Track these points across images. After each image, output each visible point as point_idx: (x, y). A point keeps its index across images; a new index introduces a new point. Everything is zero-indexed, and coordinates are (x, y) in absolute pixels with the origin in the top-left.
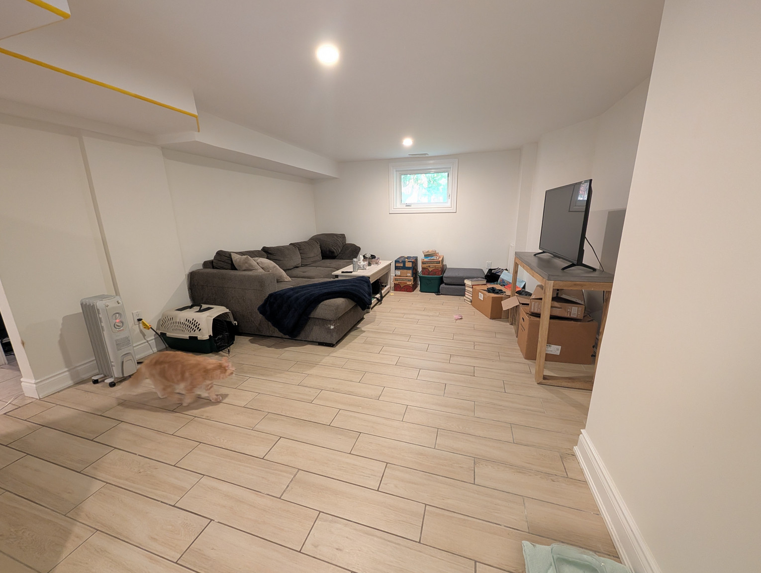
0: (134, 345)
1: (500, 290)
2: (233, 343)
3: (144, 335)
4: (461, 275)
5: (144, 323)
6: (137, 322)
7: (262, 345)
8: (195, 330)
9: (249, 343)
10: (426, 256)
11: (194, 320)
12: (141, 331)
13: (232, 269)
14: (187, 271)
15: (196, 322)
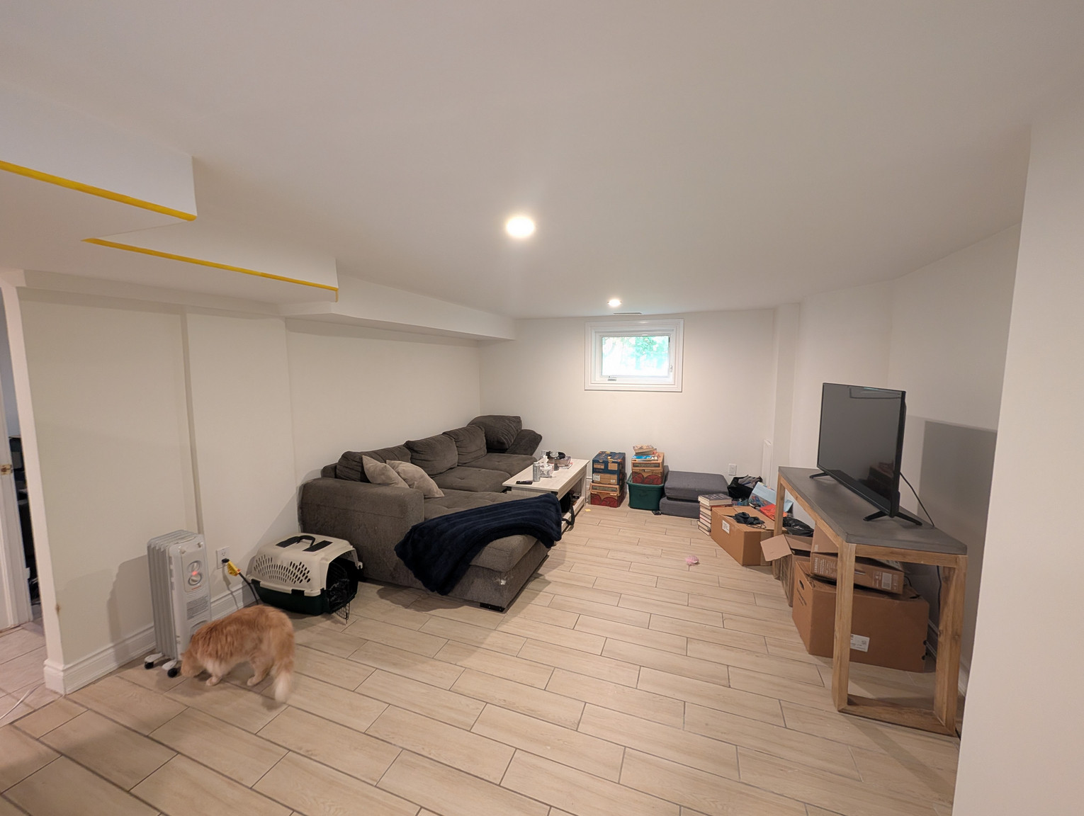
0: (212, 601)
1: (756, 519)
2: (354, 597)
3: (228, 583)
4: (692, 485)
5: (230, 567)
6: (220, 564)
7: (396, 603)
8: (302, 580)
9: (377, 597)
10: (639, 454)
11: (302, 565)
12: (225, 578)
13: (362, 481)
14: (300, 483)
15: (304, 568)
